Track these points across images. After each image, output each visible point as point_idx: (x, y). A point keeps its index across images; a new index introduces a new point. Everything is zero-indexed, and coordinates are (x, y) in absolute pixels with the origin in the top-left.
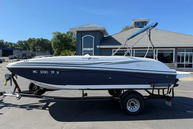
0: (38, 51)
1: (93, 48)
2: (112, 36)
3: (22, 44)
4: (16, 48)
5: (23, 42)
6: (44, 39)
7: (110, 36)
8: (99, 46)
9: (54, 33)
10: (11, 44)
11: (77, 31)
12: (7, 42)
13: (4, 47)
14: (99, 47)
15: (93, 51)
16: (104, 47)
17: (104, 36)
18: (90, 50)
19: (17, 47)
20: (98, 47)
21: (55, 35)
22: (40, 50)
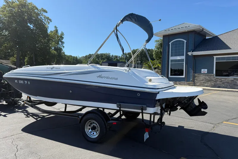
0: (138, 63)
1: (184, 55)
2: (218, 36)
3: (126, 56)
4: (120, 60)
5: (127, 54)
6: (149, 49)
7: (217, 36)
8: (192, 52)
9: (156, 41)
10: (116, 57)
11: (163, 36)
12: (113, 55)
13: (110, 60)
14: (192, 54)
15: (184, 59)
16: (199, 54)
17: (206, 38)
18: (180, 59)
19: (122, 60)
20: (190, 54)
21: (157, 43)
22: (140, 62)
